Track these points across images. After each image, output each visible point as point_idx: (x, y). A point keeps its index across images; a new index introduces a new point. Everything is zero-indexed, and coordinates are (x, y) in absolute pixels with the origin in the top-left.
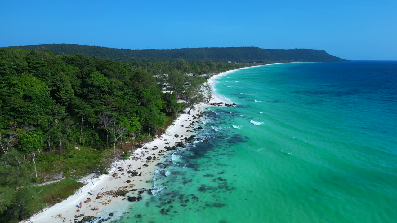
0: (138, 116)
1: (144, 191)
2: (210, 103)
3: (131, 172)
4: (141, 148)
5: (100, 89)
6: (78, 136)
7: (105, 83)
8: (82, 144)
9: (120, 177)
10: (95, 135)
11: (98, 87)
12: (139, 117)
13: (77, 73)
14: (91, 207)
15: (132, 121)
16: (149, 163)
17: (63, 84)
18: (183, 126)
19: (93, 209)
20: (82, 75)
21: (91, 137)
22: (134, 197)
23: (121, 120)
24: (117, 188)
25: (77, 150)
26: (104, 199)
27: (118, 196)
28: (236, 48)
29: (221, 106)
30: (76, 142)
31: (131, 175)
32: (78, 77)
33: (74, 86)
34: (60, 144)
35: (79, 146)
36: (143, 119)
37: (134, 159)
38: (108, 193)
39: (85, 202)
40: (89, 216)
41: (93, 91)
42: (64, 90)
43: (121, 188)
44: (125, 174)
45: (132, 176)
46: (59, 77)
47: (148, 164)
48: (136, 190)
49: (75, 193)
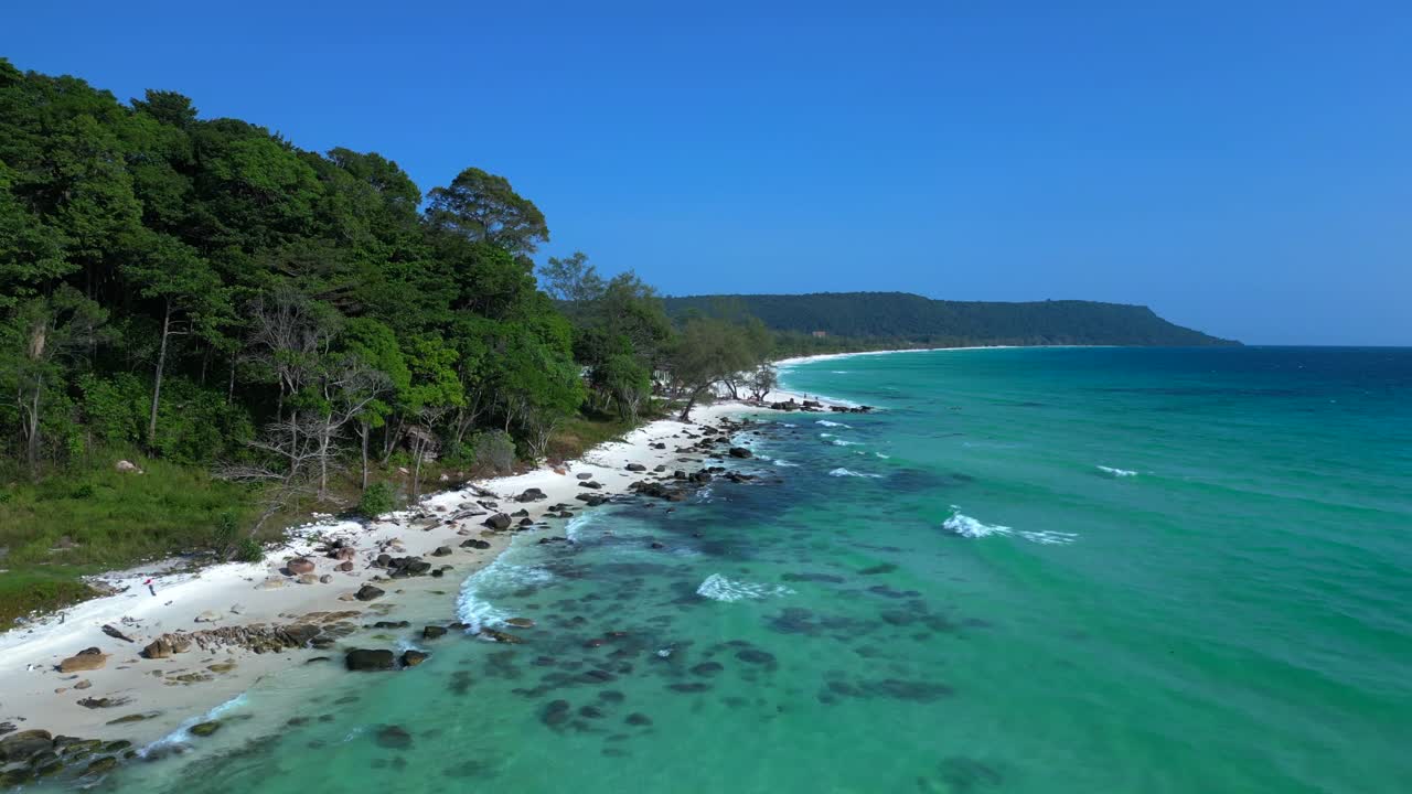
0: (455, 342)
1: (450, 631)
2: (767, 403)
3: (392, 563)
4: (461, 492)
5: (276, 210)
6: (145, 413)
7: (301, 184)
8: (158, 453)
9: (323, 580)
10: (233, 420)
11: (262, 197)
12: (459, 349)
13: (174, 147)
14: (85, 694)
15: (419, 355)
16: (496, 538)
17: (90, 167)
18: (661, 446)
19: (91, 704)
20: (196, 156)
21: (215, 430)
22: (387, 654)
23: (362, 340)
24: (290, 617)
25: (124, 472)
26: (189, 659)
27: (284, 649)
28: (839, 296)
29: (816, 410)
30: (131, 438)
31: (388, 573)
32: (179, 166)
33: (146, 186)
34: (29, 430)
35: (142, 458)
36: (475, 362)
37: (423, 523)
38: (227, 634)
39: (58, 668)
40: (43, 735)
41: (244, 219)
42: (89, 193)
43: (316, 615)
44: (356, 569)
45: (393, 576)
46: (73, 135)
47: (490, 540)
48: (404, 624)
49: (19, 625)
